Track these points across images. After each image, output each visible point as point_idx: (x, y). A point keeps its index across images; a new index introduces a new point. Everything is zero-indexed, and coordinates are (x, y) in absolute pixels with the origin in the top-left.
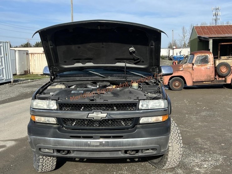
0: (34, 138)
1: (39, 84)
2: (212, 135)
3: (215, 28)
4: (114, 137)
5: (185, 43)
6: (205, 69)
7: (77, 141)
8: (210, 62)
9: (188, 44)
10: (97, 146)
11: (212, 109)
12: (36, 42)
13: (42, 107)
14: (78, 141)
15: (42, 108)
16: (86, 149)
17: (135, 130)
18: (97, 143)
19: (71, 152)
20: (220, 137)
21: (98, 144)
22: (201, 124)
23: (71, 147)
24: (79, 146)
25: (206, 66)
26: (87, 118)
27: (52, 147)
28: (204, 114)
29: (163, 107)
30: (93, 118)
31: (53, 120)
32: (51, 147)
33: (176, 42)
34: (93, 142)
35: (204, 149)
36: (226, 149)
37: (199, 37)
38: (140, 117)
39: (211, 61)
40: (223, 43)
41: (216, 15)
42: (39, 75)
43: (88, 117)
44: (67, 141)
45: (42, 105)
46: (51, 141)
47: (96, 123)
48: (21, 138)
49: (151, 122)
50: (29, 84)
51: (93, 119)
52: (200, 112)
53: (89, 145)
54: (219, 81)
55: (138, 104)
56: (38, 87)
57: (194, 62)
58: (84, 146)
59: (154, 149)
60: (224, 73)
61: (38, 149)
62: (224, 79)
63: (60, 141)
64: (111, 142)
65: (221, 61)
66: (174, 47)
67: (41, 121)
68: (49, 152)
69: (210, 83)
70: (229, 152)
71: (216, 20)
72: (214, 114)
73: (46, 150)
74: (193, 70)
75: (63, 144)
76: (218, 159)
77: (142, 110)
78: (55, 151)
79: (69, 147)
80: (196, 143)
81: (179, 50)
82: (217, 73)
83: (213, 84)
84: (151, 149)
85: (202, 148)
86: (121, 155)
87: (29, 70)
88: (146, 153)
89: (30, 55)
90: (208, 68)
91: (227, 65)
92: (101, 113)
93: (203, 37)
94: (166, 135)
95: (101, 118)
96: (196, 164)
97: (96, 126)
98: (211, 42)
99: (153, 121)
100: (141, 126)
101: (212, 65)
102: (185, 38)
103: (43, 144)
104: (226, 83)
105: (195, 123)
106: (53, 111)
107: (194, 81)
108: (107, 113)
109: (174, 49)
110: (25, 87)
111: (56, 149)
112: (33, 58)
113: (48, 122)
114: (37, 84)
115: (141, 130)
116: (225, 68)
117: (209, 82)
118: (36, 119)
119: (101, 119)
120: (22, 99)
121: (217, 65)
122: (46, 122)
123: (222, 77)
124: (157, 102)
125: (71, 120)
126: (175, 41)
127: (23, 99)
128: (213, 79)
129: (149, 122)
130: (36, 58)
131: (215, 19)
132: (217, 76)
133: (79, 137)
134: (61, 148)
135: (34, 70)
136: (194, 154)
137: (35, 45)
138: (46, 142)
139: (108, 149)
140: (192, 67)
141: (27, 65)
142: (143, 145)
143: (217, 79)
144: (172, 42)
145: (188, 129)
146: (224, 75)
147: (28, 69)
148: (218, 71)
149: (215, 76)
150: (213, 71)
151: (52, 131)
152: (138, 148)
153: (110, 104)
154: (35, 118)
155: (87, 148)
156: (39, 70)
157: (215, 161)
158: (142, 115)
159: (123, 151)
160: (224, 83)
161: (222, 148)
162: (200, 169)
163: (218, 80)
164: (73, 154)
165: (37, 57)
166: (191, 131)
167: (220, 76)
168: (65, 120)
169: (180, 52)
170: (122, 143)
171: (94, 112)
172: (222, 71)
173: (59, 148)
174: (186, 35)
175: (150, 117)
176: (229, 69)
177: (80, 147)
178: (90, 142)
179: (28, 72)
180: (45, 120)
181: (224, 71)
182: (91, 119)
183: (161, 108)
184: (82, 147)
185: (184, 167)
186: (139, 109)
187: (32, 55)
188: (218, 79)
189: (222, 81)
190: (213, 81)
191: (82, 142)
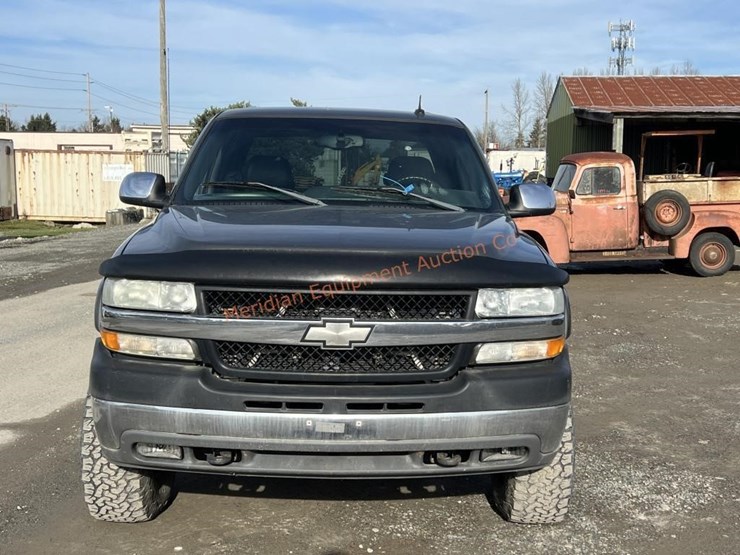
0: (117, 408)
1: (58, 252)
2: (662, 412)
3: (628, 85)
4: (394, 407)
5: (520, 135)
6: (608, 209)
7: (267, 419)
8: (625, 188)
9: (530, 139)
10: (335, 436)
11: (642, 335)
12: (32, 118)
13: (146, 302)
14: (272, 418)
15: (143, 307)
16: (297, 445)
17: (464, 385)
18: (337, 425)
19: (245, 455)
20: (690, 421)
21: (340, 429)
22: (620, 380)
23: (246, 439)
24: (273, 435)
25: (612, 202)
26: (303, 340)
27: (181, 439)
28: (621, 349)
29: (551, 312)
30: (324, 342)
31: (183, 349)
32: (175, 439)
33: (496, 128)
34: (323, 421)
35: (647, 455)
36: (716, 455)
37: (579, 113)
38: (478, 343)
39: (628, 187)
40: (657, 131)
41: (620, 47)
42: (48, 224)
43: (307, 338)
44: (232, 419)
45: (144, 297)
46: (176, 419)
47: (331, 360)
48: (34, 420)
49: (512, 361)
50: (23, 250)
51: (321, 344)
52: (607, 345)
53: (310, 433)
54: (652, 251)
55: (471, 299)
56: (53, 262)
57: (573, 187)
58: (293, 437)
59: (520, 448)
60: (670, 225)
61: (130, 447)
62: (666, 243)
63: (210, 417)
64: (382, 421)
65: (660, 187)
66: (491, 146)
67: (137, 351)
68: (166, 455)
69: (623, 256)
70: (728, 466)
71: (620, 64)
72: (652, 350)
73: (154, 449)
74: (571, 213)
75: (218, 428)
76: (701, 487)
77: (483, 318)
78: (188, 454)
79: (240, 439)
80: (617, 438)
81: (505, 156)
82: (647, 225)
83: (632, 258)
84: (511, 449)
85: (640, 454)
86: (412, 467)
87: (16, 206)
88: (491, 461)
89: (18, 155)
90: (619, 207)
91: (678, 201)
92: (352, 326)
93: (593, 110)
94: (561, 401)
95: (351, 342)
96: (633, 503)
97: (331, 370)
98: (618, 127)
99: (521, 357)
100: (479, 371)
101: (630, 200)
102: (523, 116)
103: (150, 430)
104: (672, 257)
105: (599, 378)
106: (184, 317)
107: (574, 249)
108: (372, 327)
109: (491, 150)
110: (8, 260)
111: (192, 445)
112: (30, 167)
113: (164, 356)
114: (48, 250)
115: (483, 384)
116: (671, 210)
117: (620, 253)
118: (122, 345)
119: (350, 346)
120: (7, 297)
121: (646, 198)
122: (157, 353)
123: (662, 237)
124: (533, 295)
125: (246, 348)
126: (493, 126)
127: (12, 297)
128: (634, 244)
129: (507, 360)
130: (40, 166)
131: (618, 61)
132: (645, 234)
133: (275, 406)
134: (211, 442)
135: (31, 206)
136: (618, 470)
137: (26, 125)
138: (158, 421)
139: (373, 446)
140: (570, 205)
141: (9, 190)
142: (486, 435)
143: (646, 242)
144: (485, 129)
145: (581, 394)
146: (668, 232)
147: (10, 202)
148: (649, 217)
149: (641, 234)
150: (633, 216)
151: (182, 382)
152: (471, 443)
153: (381, 296)
154: (119, 341)
155: (301, 441)
156: (48, 208)
157: (692, 491)
158: (486, 335)
159: (421, 454)
160: (666, 257)
161: (702, 454)
162: (650, 517)
163: (647, 246)
164: (250, 465)
165: (44, 163)
166: (591, 400)
167: (654, 235)
168: (225, 347)
169: (512, 160)
170: (418, 426)
171: (325, 322)
172: (663, 217)
173: (205, 441)
174: (524, 108)
175: (510, 344)
176: (685, 213)
177: (276, 441)
178: (314, 421)
179: (10, 214)
180: (156, 347)
181: (667, 219)
182: (316, 347)
183: (545, 313)
184: (283, 441)
185: (598, 512)
186: (474, 317)
187: (24, 155)
188: (650, 243)
189: (661, 250)
190: (633, 249)
191: (287, 421)
